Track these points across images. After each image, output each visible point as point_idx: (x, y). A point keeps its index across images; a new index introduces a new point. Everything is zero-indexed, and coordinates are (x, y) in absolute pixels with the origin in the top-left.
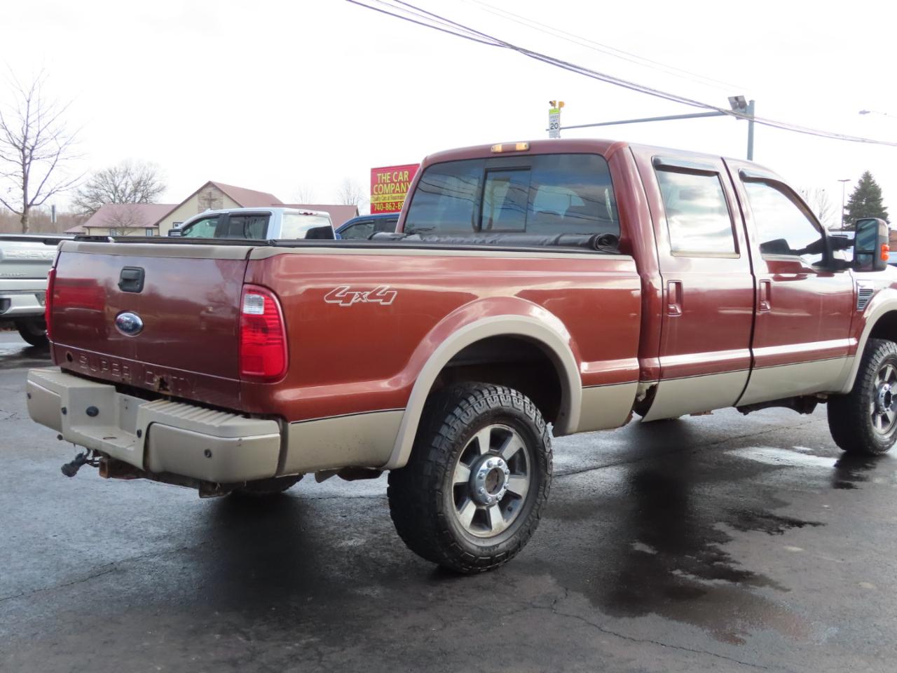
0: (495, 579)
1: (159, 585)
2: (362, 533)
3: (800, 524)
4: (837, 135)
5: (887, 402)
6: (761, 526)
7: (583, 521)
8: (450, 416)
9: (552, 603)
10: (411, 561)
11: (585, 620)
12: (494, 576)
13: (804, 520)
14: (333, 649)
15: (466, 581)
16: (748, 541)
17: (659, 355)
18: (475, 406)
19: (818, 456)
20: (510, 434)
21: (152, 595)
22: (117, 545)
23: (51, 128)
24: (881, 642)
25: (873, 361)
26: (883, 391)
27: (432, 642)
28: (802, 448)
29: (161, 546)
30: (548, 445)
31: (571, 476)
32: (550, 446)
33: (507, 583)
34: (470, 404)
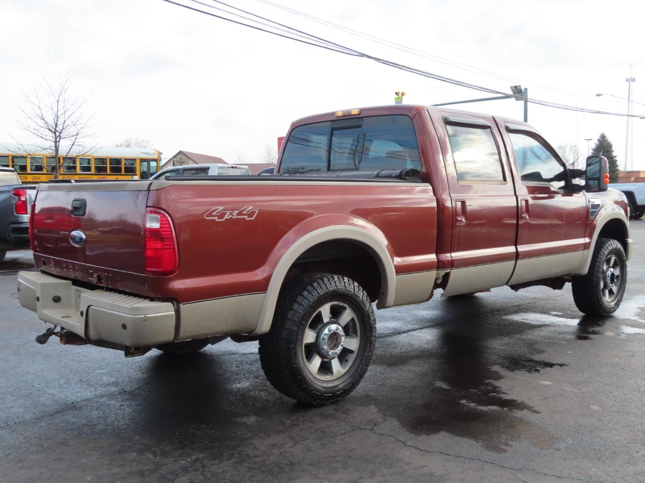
0: (335, 409)
1: (102, 417)
2: (248, 379)
3: (551, 365)
4: (582, 109)
5: (612, 280)
6: (524, 367)
7: (402, 367)
8: (300, 297)
9: (373, 426)
10: (279, 397)
11: (395, 438)
12: (335, 407)
13: (554, 362)
14: (214, 462)
15: (315, 411)
16: (514, 378)
17: (450, 252)
18: (318, 289)
19: (567, 318)
20: (345, 308)
21: (95, 425)
22: (79, 390)
23: (73, 118)
24: (603, 449)
25: (601, 253)
26: (609, 273)
27: (284, 456)
28: (556, 313)
29: (109, 390)
30: (372, 315)
31: (396, 336)
32: (374, 316)
33: (343, 413)
34: (314, 288)
